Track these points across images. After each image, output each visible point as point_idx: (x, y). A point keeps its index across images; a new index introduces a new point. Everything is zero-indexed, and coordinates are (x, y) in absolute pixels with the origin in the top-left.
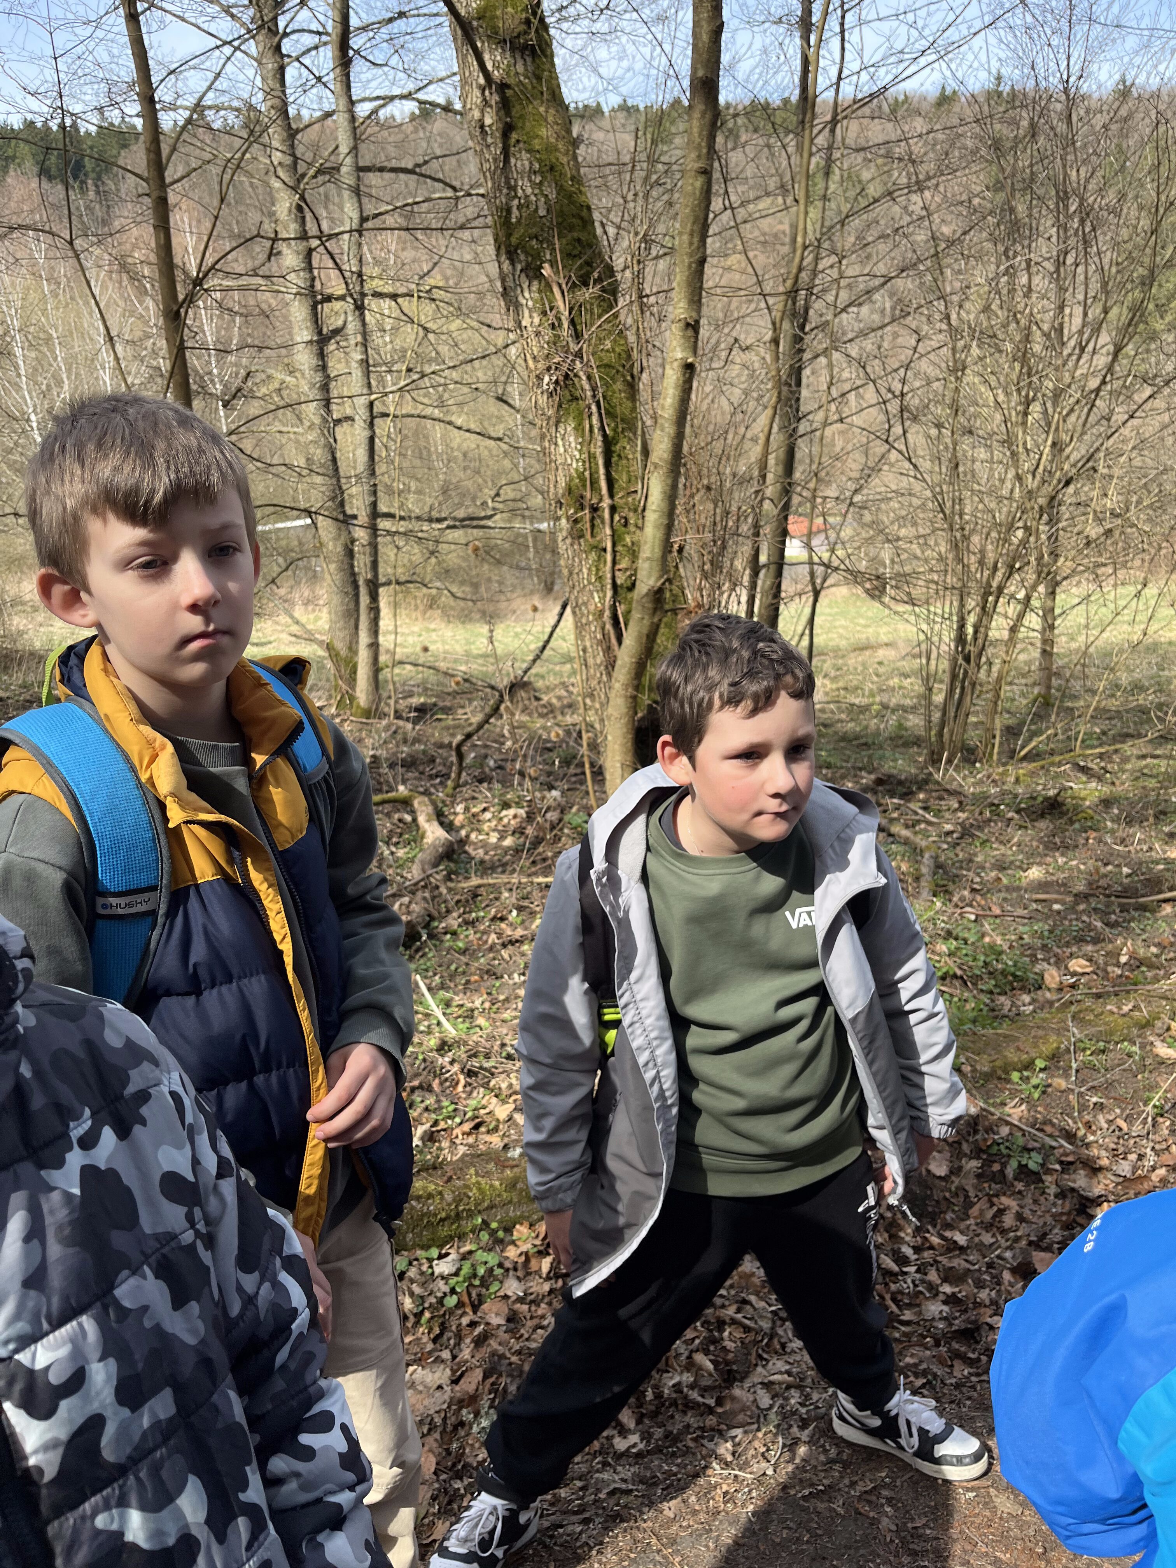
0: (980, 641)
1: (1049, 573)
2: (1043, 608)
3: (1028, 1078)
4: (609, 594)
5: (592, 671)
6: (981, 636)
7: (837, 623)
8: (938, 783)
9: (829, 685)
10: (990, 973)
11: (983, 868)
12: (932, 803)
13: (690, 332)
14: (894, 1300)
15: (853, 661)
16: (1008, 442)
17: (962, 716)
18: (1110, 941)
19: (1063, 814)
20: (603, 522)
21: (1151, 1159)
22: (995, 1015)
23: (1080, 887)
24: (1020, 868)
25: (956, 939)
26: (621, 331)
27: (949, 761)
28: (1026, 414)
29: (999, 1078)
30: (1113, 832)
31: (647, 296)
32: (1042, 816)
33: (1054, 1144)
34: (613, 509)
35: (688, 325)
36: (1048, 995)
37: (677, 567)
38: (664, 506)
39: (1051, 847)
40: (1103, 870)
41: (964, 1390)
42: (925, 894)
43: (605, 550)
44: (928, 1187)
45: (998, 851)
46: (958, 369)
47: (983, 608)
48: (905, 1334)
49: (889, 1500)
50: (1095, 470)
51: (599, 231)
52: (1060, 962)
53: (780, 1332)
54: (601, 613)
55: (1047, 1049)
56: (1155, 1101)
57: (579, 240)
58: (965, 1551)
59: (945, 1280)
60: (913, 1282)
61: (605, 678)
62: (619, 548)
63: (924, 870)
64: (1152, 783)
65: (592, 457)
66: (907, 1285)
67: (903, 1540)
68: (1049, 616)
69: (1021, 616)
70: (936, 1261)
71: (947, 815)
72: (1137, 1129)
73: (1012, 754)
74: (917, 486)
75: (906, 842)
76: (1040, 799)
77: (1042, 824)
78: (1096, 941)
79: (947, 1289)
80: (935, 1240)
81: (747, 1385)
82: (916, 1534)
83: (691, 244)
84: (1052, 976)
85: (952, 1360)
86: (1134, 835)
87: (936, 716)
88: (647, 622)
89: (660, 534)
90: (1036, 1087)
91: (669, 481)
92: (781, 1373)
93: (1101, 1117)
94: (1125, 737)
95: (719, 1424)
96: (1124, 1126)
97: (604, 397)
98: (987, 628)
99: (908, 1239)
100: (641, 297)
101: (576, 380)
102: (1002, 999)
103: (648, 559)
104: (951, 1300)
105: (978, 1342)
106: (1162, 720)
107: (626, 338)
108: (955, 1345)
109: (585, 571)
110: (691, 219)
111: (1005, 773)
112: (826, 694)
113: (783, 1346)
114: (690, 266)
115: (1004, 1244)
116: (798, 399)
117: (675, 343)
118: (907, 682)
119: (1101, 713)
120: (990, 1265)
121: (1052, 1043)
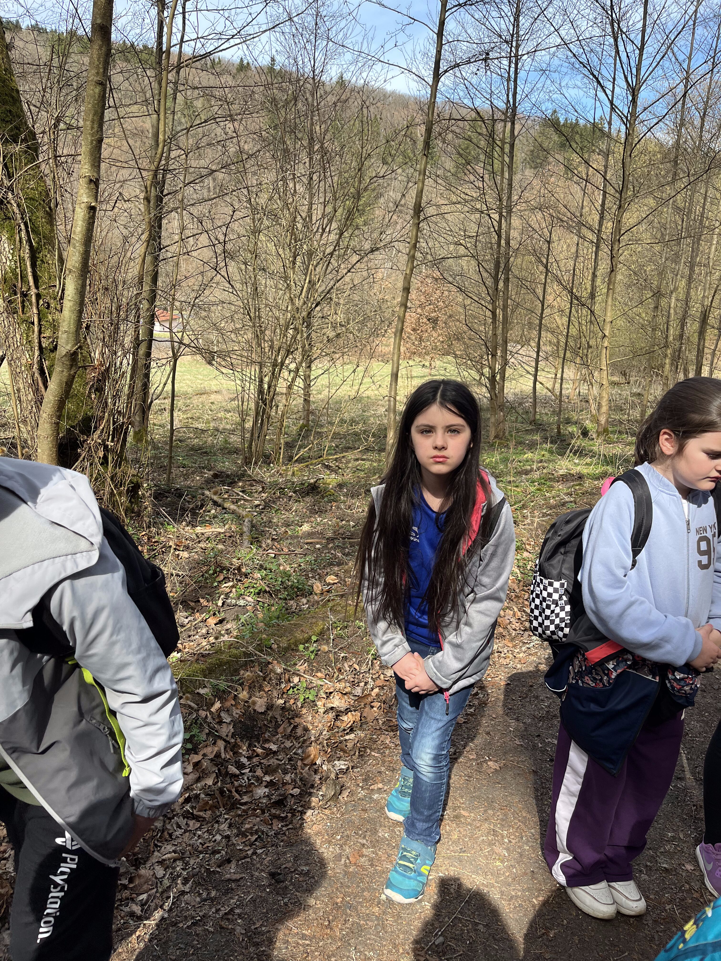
0: (271, 393)
1: (308, 356)
2: (305, 375)
3: (308, 647)
4: (37, 353)
5: (25, 405)
6: (272, 390)
7: (185, 377)
8: (250, 476)
9: (182, 416)
10: (285, 588)
11: (277, 526)
12: (247, 488)
13: (92, 186)
14: (237, 791)
15: (196, 401)
16: (286, 278)
17: (262, 437)
18: (347, 564)
19: (319, 493)
20: (31, 304)
21: (371, 683)
22: (288, 612)
23: (330, 534)
24: (297, 524)
25: (265, 569)
26: (42, 177)
27: (256, 463)
28: (294, 263)
29: (293, 650)
30: (344, 502)
31: (60, 156)
32: (308, 494)
33: (322, 683)
34: (38, 296)
35: (91, 181)
36: (316, 597)
37: (85, 338)
38: (77, 298)
39: (313, 512)
40: (341, 524)
41: (279, 836)
42: (246, 543)
43: (33, 323)
44: (254, 720)
45: (285, 515)
46: (256, 232)
47: (273, 374)
48: (244, 811)
49: (239, 915)
50: (331, 299)
51: (25, 107)
52: (321, 578)
53: (169, 827)
54: (31, 366)
55: (317, 629)
56: (372, 652)
57: (10, 111)
58: (285, 935)
59: (265, 774)
60: (248, 778)
61: (34, 410)
62: (43, 323)
63: (245, 529)
64: (362, 474)
65: (22, 260)
66: (244, 781)
67: (250, 938)
68: (307, 379)
69: (294, 380)
70: (260, 763)
71: (256, 495)
72: (364, 668)
73: (290, 458)
74: (233, 298)
75: (233, 512)
76: (306, 484)
77: (307, 499)
78: (339, 564)
79: (267, 778)
80: (259, 751)
81: (148, 865)
82: (257, 932)
83: (92, 128)
84: (318, 587)
85: (271, 820)
86: (355, 504)
87: (248, 435)
88: (65, 373)
89: (74, 317)
90: (312, 652)
91: (80, 282)
92: (170, 853)
93: (346, 665)
94: (347, 449)
95: (131, 894)
96: (357, 667)
97: (30, 220)
98: (275, 386)
99: (244, 753)
100: (56, 157)
101: (9, 206)
102: (292, 602)
103: (66, 332)
104: (270, 784)
105: (285, 806)
106: (366, 440)
107: (45, 182)
108: (273, 811)
109: (18, 336)
110: (93, 112)
111: (286, 470)
112: (180, 421)
113: (171, 835)
114: (92, 142)
115: (297, 745)
116: (160, 237)
117: (82, 191)
118: (228, 415)
119: (336, 435)
120: (290, 760)
121: (320, 625)
